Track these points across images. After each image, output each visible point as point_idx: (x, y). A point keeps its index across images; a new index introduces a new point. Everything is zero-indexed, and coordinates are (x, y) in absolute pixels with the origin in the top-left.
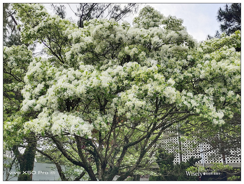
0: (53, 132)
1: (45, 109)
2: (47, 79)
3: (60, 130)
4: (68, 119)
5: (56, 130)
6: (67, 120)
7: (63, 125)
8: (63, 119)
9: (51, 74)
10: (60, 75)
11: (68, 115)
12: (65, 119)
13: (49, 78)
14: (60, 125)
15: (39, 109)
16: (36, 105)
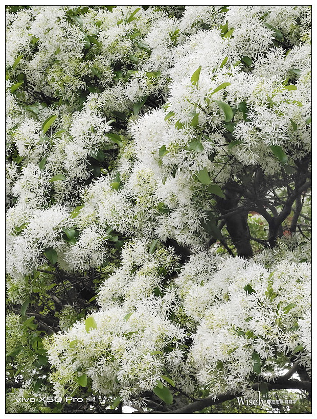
0: (203, 377)
1: (133, 252)
2: (109, 74)
3: (243, 356)
4: (276, 287)
5: (220, 365)
6: (271, 294)
7: (257, 327)
8: (249, 289)
9: (127, 44)
10: (174, 40)
11: (268, 265)
12: (261, 289)
13: (117, 67)
14: (240, 332)
15: (95, 256)
16: (77, 234)
